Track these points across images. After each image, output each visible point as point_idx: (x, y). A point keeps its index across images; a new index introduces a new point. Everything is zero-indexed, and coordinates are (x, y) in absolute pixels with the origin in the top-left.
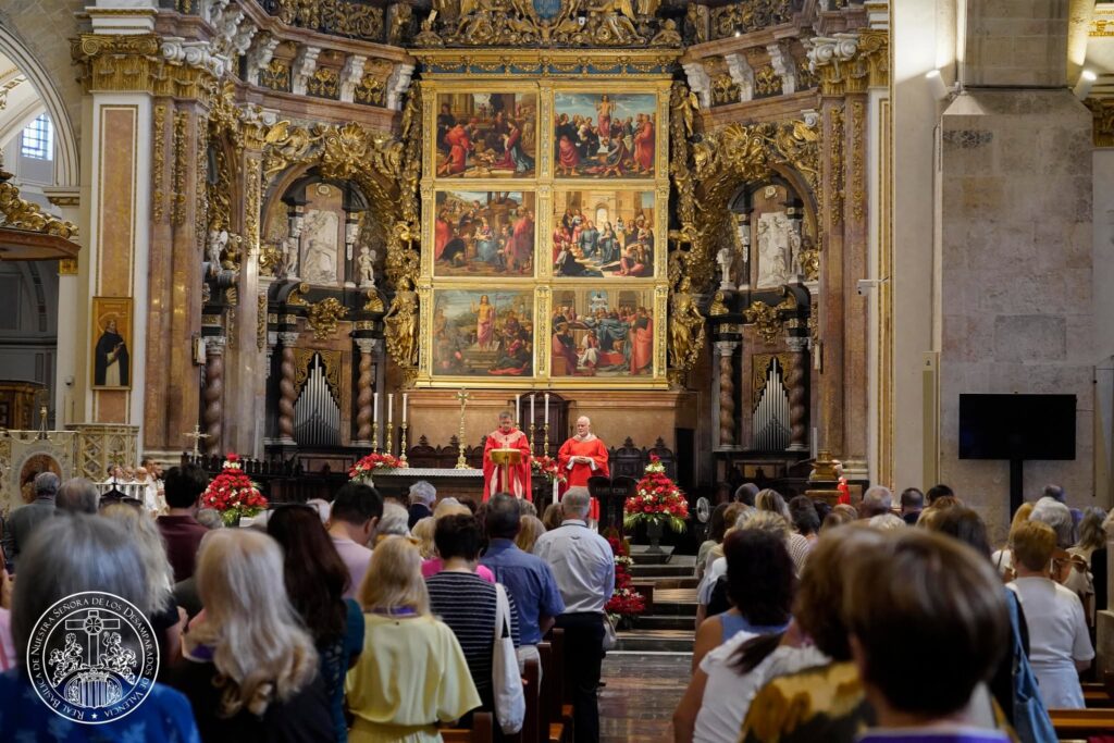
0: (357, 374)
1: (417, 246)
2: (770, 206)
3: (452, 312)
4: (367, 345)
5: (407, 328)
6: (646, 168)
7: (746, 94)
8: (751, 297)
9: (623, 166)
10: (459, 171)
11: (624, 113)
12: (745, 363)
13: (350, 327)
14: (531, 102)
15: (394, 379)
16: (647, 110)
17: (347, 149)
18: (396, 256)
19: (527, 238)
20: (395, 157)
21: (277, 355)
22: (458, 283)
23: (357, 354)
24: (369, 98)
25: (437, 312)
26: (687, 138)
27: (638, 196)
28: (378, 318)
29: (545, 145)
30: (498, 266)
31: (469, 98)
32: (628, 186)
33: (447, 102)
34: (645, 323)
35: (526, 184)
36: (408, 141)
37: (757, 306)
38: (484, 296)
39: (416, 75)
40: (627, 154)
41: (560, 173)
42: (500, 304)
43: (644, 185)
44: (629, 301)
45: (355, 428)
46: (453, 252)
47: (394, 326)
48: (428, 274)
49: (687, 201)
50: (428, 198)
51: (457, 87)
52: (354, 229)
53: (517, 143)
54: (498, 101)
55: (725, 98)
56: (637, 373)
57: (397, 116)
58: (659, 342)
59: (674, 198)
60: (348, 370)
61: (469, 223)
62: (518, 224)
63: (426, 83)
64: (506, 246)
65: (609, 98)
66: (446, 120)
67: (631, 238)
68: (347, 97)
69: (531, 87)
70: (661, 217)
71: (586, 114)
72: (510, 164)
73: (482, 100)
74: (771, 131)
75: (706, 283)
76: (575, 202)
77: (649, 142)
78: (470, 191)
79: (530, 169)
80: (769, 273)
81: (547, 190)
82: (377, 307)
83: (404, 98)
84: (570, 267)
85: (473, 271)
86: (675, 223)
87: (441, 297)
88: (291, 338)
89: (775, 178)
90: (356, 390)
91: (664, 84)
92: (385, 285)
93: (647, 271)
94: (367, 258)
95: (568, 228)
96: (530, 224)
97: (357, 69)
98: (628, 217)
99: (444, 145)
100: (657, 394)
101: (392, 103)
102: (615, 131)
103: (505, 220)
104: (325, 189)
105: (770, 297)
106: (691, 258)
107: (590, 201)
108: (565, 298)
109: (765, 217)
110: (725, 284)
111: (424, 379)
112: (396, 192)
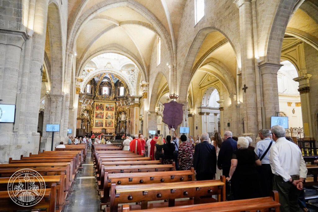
0: (88, 127)
1: (93, 116)
2: (123, 114)
3: (96, 122)
4: (89, 124)
5: (92, 123)
6: (113, 110)
7: (121, 105)
8: (121, 121)
9: (111, 110)
10: (97, 110)
11: (111, 106)
12: (120, 126)
13: (87, 123)
14: (104, 105)
15: (91, 127)
16: (113, 106)
17: (88, 108)
18: (91, 117)
19: (103, 116)
20: (92, 109)
21: (82, 125)
22: (97, 119)
23: (88, 125)
24: (90, 104)
25: (95, 122)
26: (116, 108)
27: (112, 113)
28: (90, 122)
29: (105, 108)
30: (100, 118)
31: (98, 104)
32: (111, 112)
33: (97, 104)
34: (113, 123)
35: (103, 111)
36: (93, 107)
37: (122, 122)
38: (99, 120)
39: (94, 102)
40: (111, 109)
41: (106, 111)
42: (101, 121)
43: (113, 112)
44: (111, 121)
45: (87, 131)
46: (97, 117)
47: (91, 123)
48: (95, 119)
49: (116, 113)
50: (95, 112)
51: (97, 103)
52: (88, 115)
53: (102, 108)
54: (101, 105)
55: (120, 105)
56: (112, 127)
57: (92, 105)
58: (114, 125)
59: (115, 113)
60: (87, 126)
61: (98, 114)
62: (102, 115)
63: (95, 103)
64: (101, 116)
65: (110, 105)
66: (96, 106)
67: (112, 116)
68: (88, 104)
69: (104, 103)
70: (114, 114)
71: (108, 106)
72: (102, 110)
73: (100, 104)
74: (124, 108)
75: (117, 120)
76: (107, 113)
77: (113, 108)
78: (98, 112)
79: (103, 110)
80: (123, 119)
81: (105, 112)
82: (90, 121)
83: (93, 104)
84: (107, 118)
85: (98, 118)
86: (115, 115)
87: (95, 120)
88: (83, 124)
89: (123, 112)
90: (87, 128)
91: (115, 104)
92: (90, 119)
93: (113, 119)
94: (89, 117)
95: (106, 115)
96: (103, 115)
97: (89, 101)
98: (111, 114)
99: (96, 108)
100: (113, 129)
101: (92, 104)
102: (110, 107)
103: (101, 114)
104: (86, 111)
105: (123, 121)
106: (116, 118)
107: (108, 113)
108: (106, 121)
109: (122, 115)
110: (119, 120)
111: (94, 127)
112: (92, 111)
